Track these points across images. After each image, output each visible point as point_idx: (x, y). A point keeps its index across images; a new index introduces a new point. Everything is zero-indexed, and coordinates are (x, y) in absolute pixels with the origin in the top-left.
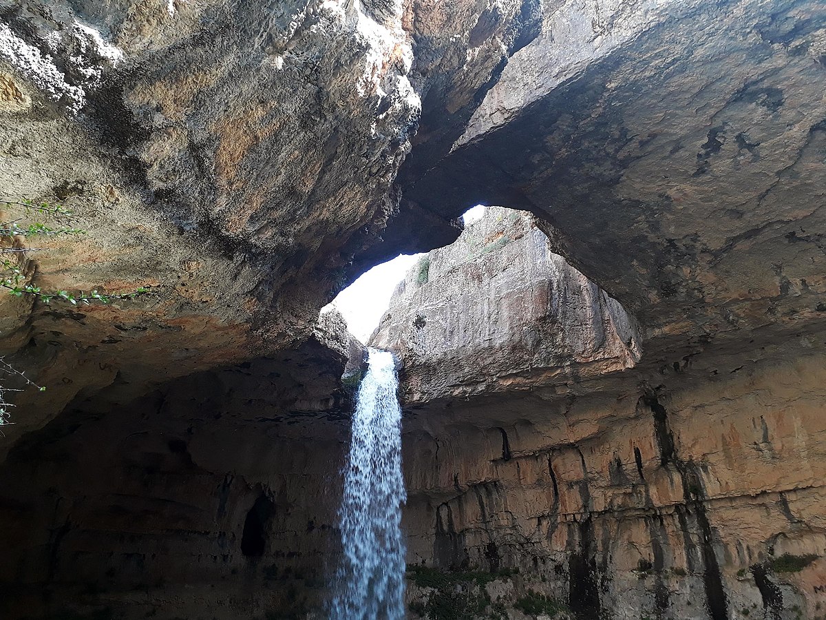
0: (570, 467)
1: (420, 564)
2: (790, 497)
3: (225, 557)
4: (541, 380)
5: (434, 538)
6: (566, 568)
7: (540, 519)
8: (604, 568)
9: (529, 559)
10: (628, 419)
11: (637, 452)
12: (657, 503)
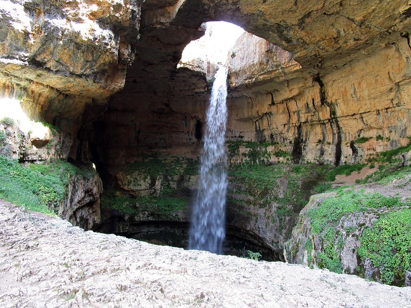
0: (293, 106)
1: (250, 141)
2: (364, 115)
3: (190, 139)
4: (273, 75)
5: (255, 132)
6: (293, 142)
7: (285, 125)
8: (305, 142)
9: (282, 139)
10: (310, 87)
11: (313, 100)
12: (322, 119)
